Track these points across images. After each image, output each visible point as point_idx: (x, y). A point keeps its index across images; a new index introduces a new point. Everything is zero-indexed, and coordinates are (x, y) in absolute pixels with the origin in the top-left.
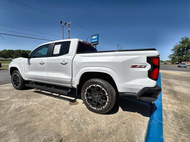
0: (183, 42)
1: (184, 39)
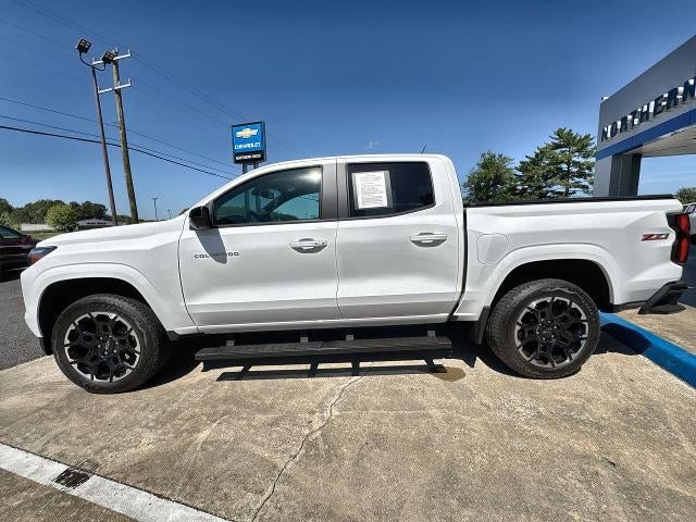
0: (484, 166)
1: (487, 156)
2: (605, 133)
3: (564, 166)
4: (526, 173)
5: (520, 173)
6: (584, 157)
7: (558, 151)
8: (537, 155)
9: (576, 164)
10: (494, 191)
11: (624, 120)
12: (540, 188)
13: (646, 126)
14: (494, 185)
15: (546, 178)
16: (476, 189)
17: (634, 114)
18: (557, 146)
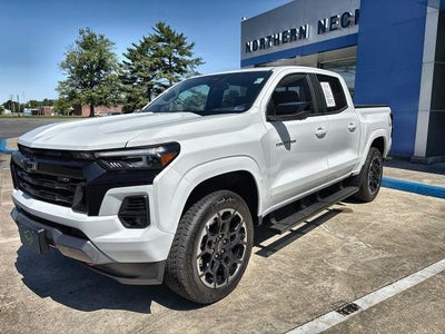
0: (85, 45)
2: (248, 47)
3: (167, 60)
4: (136, 63)
5: (129, 61)
6: (181, 54)
7: (160, 44)
8: (143, 45)
9: (176, 60)
10: (99, 78)
11: (262, 40)
12: (148, 79)
13: (276, 49)
14: (98, 70)
15: (152, 70)
16: (77, 72)
17: (269, 37)
18: (160, 40)
